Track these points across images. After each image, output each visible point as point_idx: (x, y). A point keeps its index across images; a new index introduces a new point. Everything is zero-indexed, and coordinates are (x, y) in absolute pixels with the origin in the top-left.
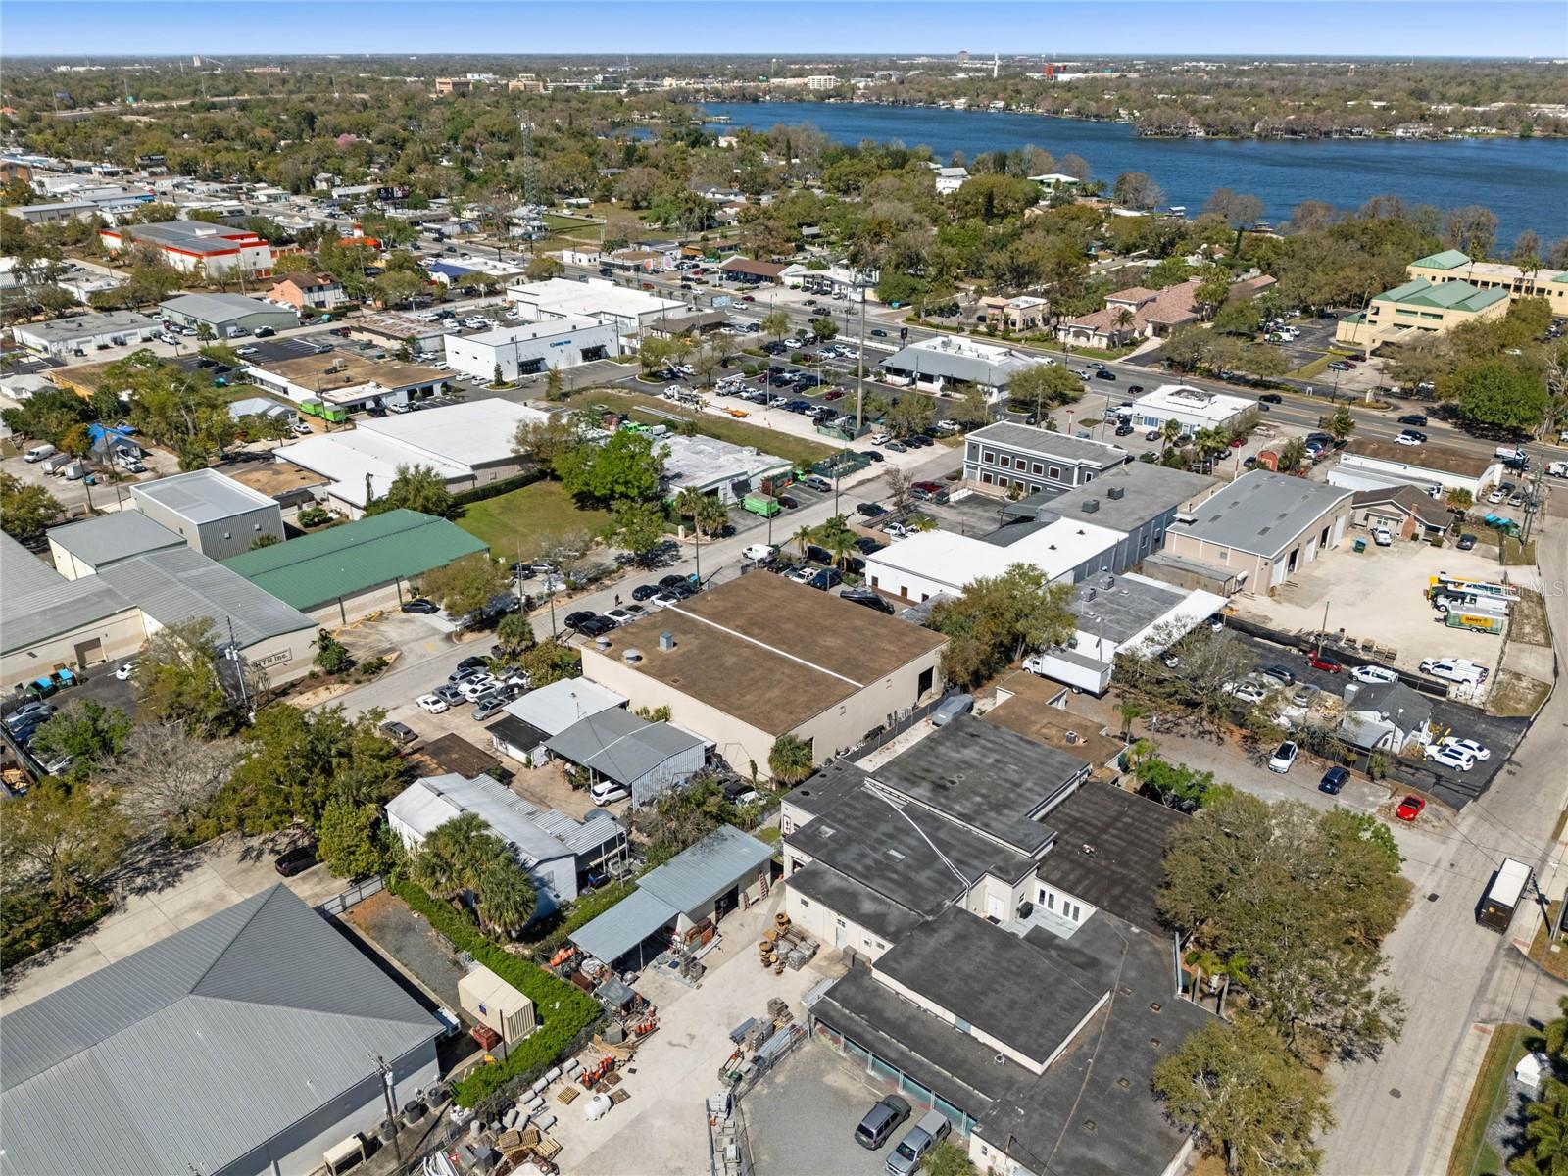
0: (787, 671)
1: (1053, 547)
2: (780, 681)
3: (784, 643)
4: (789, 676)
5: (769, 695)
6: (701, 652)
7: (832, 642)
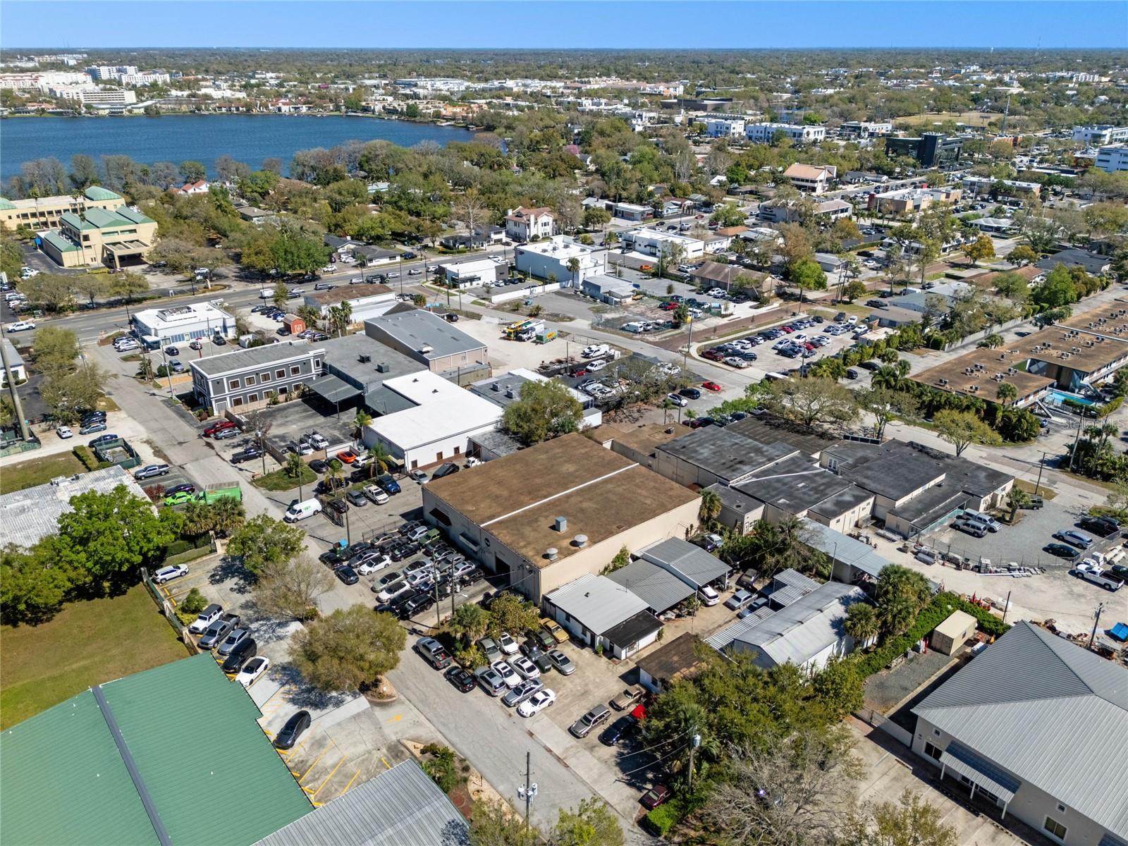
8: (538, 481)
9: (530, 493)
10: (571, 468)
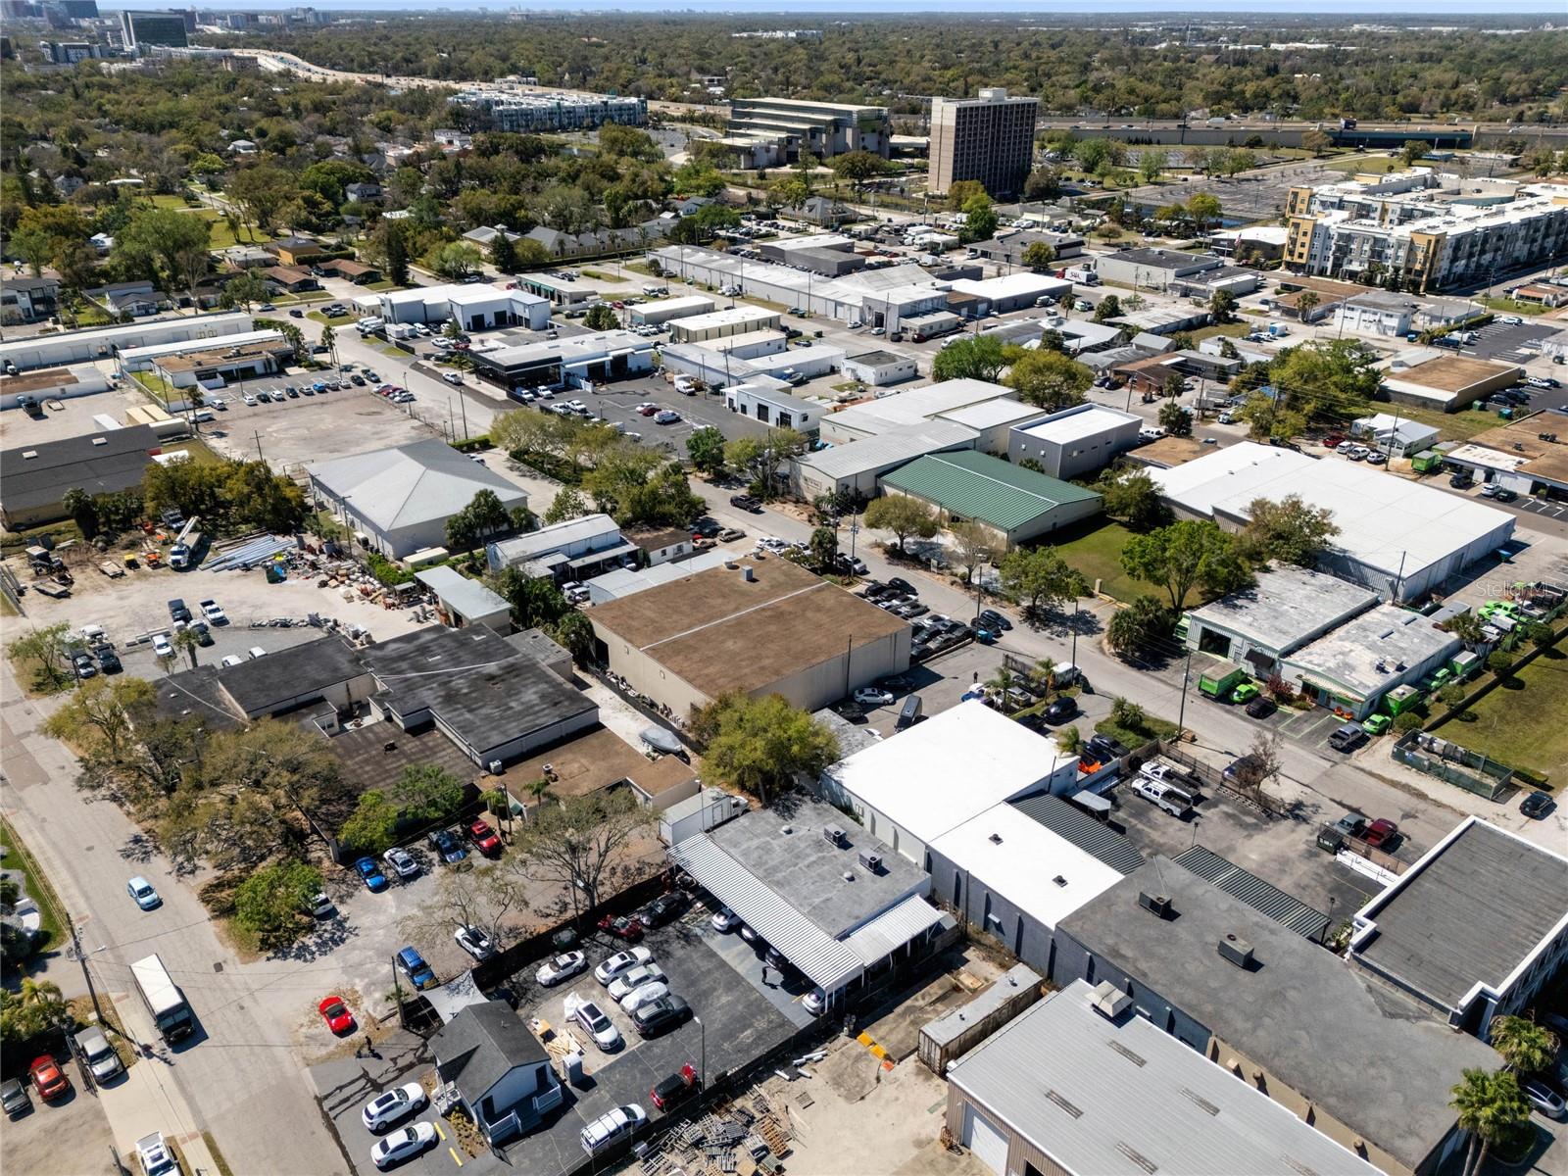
2: (668, 617)
4: (675, 622)
6: (735, 591)
8: (773, 628)
9: (782, 613)
10: (730, 645)
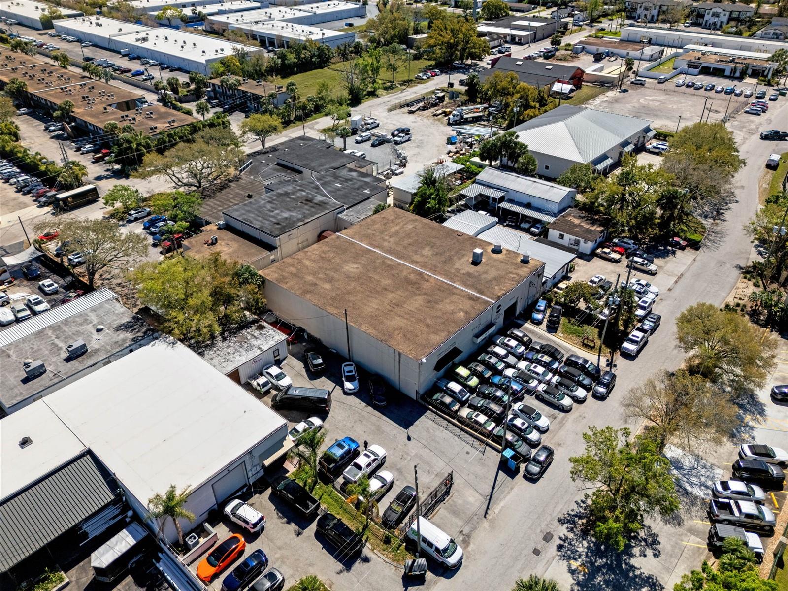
0: (386, 244)
1: (25, 442)
2: (391, 237)
3: (389, 266)
4: (384, 240)
5: (398, 228)
6: (450, 258)
7: (351, 268)
